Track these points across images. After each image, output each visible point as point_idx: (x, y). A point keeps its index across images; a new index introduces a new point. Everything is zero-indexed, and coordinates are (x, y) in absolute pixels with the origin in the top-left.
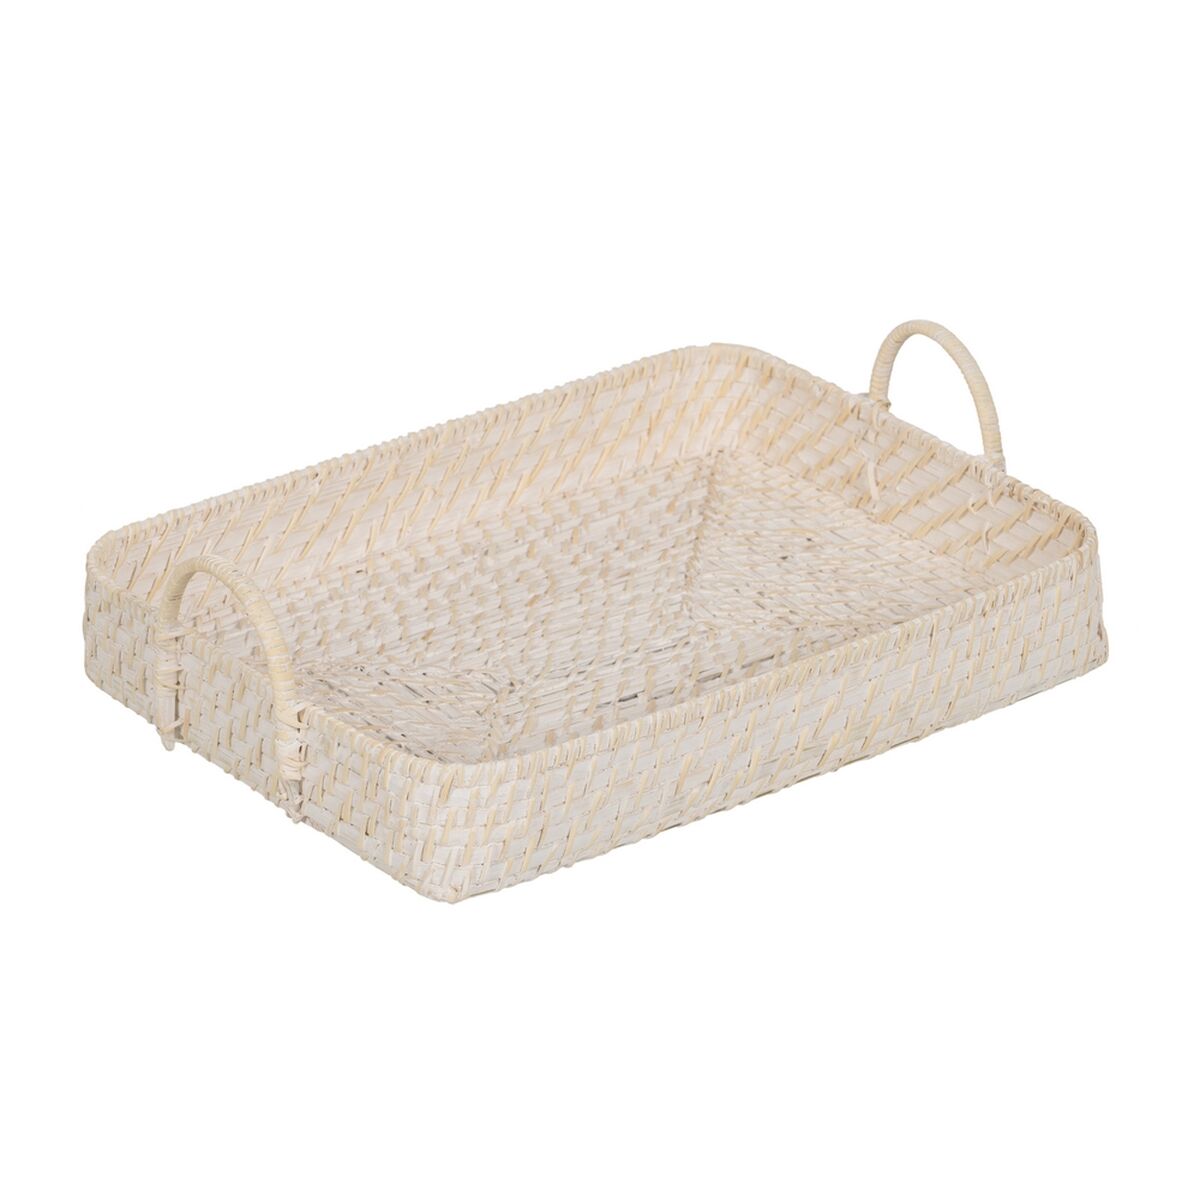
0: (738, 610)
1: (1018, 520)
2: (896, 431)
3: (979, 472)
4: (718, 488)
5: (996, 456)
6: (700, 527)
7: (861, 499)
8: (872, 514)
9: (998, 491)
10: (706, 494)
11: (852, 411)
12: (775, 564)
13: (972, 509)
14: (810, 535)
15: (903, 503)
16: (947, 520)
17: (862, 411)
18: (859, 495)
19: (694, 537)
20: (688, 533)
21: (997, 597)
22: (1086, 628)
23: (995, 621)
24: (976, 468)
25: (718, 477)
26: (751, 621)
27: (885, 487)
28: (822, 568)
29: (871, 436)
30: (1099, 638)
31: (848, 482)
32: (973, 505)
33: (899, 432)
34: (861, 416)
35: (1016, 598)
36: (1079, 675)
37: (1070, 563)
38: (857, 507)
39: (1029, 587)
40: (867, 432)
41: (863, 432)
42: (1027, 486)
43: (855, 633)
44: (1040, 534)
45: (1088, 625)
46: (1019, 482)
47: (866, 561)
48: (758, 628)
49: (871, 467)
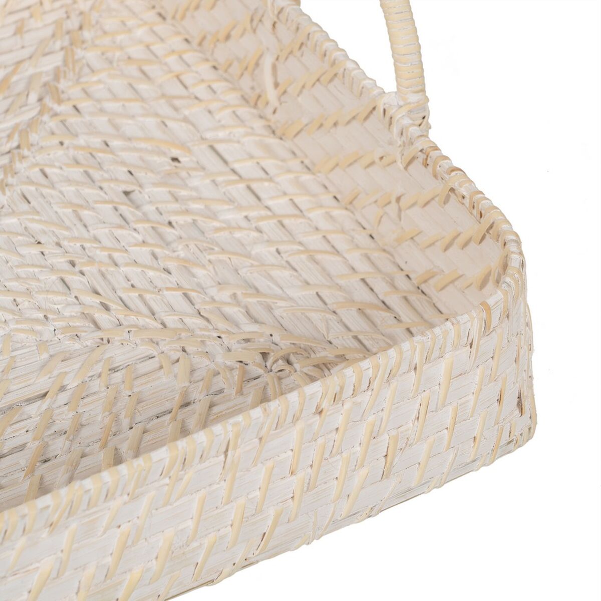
0: (28, 293)
3: (387, 118)
4: (79, 53)
6: (32, 124)
7: (260, 97)
10: (59, 63)
12: (110, 206)
14: (175, 153)
15: (305, 121)
18: (258, 91)
19: (15, 144)
20: (10, 137)
21: (342, 388)
22: (496, 404)
23: (339, 420)
24: (385, 111)
25: (87, 34)
26: (41, 315)
27: (285, 92)
28: (173, 219)
30: (517, 412)
35: (375, 385)
36: (484, 465)
37: (469, 325)
38: (255, 106)
39: (399, 365)
42: (446, 158)
43: (180, 354)
45: (499, 401)
46: (436, 148)
47: (240, 208)
48: (46, 331)
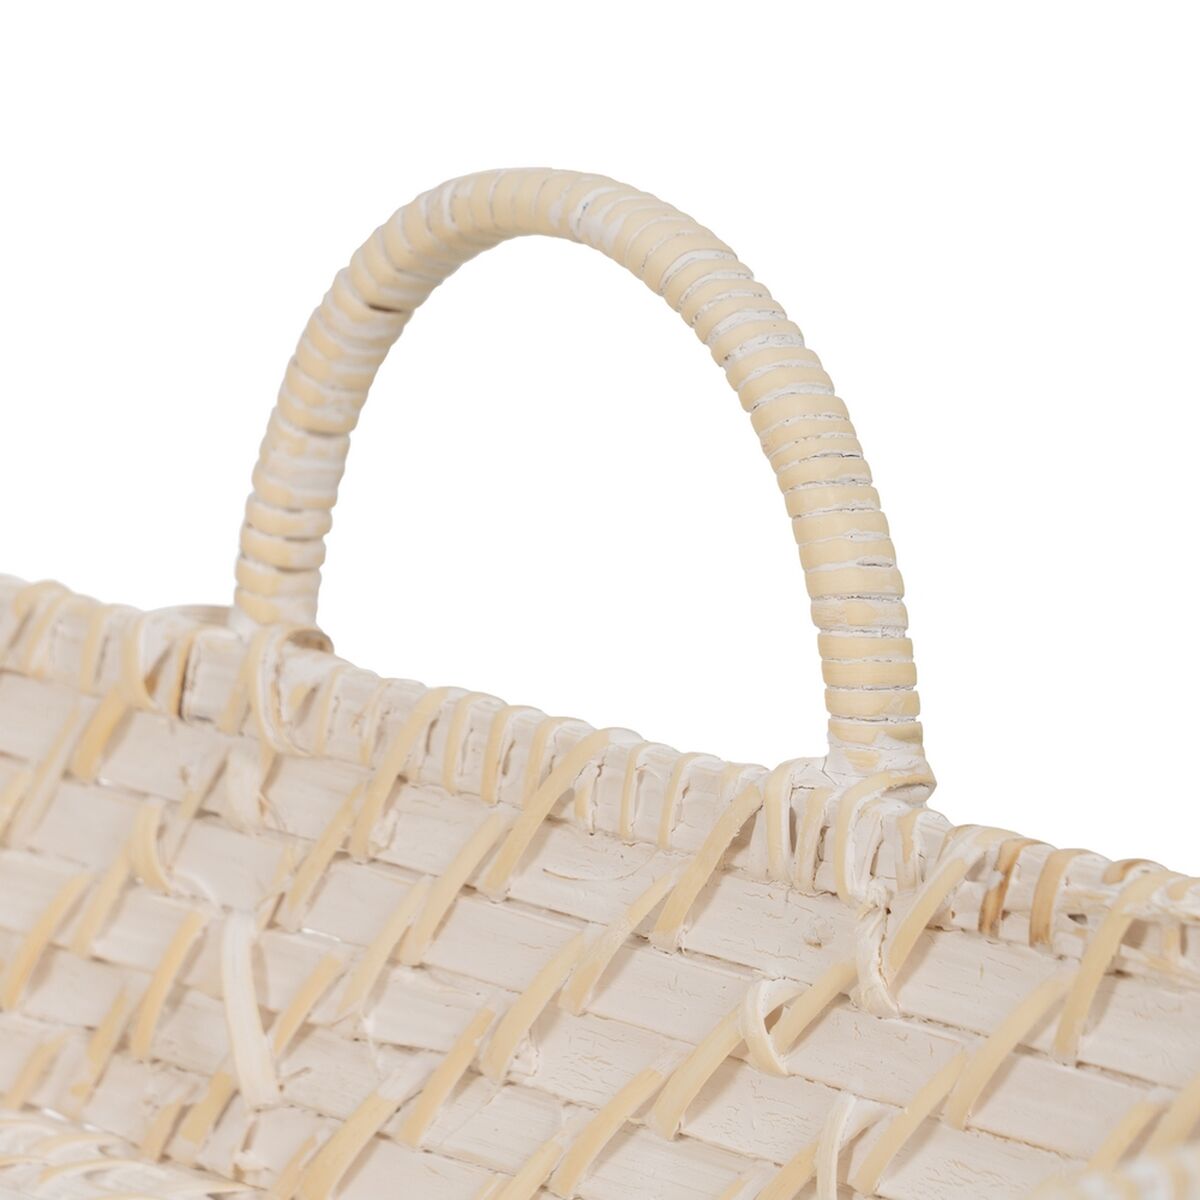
1: (1025, 1049)
2: (369, 727)
3: (808, 839)
5: (894, 759)
7: (184, 1111)
8: (239, 1175)
9: (913, 914)
11: (151, 683)
13: (768, 1043)
15: (395, 1090)
16: (628, 1130)
17: (200, 675)
18: (176, 1096)
24: (793, 818)
27: (306, 1030)
29: (242, 787)
31: (122, 1045)
32: (772, 1020)
33: (381, 734)
34: (192, 700)
38: (164, 1158)
40: (221, 771)
41: (201, 776)
44: (1155, 1096)
49: (239, 936)
